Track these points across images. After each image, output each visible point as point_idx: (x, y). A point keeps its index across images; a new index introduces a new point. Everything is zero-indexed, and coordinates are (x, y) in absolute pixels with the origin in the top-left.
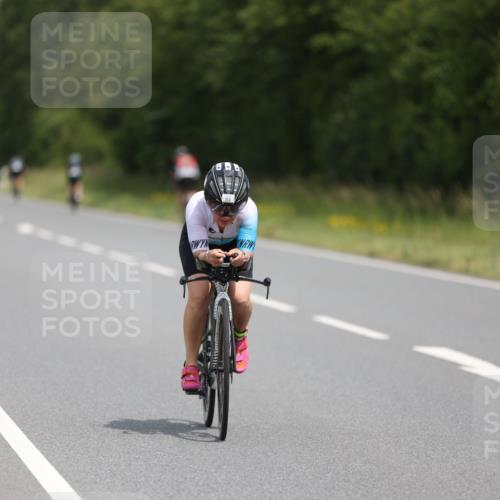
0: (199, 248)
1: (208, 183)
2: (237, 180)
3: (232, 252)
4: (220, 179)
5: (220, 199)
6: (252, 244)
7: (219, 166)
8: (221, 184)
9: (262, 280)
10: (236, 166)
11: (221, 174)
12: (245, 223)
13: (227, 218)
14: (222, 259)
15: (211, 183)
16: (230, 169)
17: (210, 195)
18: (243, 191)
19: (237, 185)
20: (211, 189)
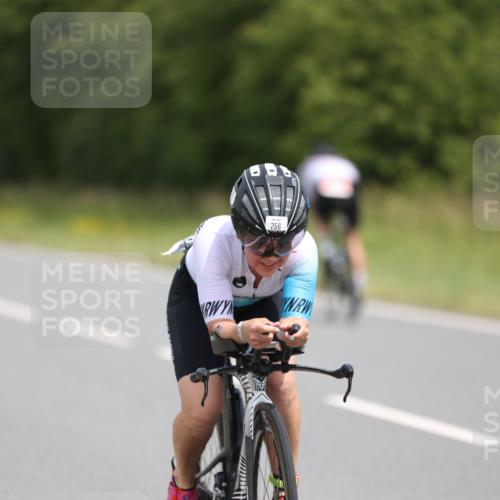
0: (218, 315)
1: (239, 199)
2: (290, 192)
3: (286, 323)
4: (261, 192)
5: (262, 226)
6: (307, 307)
7: (255, 170)
8: (263, 199)
10: (285, 170)
11: (262, 182)
13: (274, 259)
14: (271, 336)
15: (245, 199)
16: (275, 174)
17: (243, 220)
18: (301, 211)
19: (289, 200)
20: (246, 209)
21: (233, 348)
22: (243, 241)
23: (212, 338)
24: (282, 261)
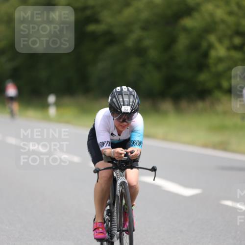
0: (104, 147)
1: (112, 99)
2: (132, 97)
3: (130, 150)
4: (120, 97)
5: (121, 110)
6: (140, 143)
7: (118, 89)
8: (121, 100)
9: (150, 168)
10: (130, 89)
11: (121, 93)
12: (136, 129)
13: (125, 123)
14: (123, 155)
15: (114, 100)
16: (126, 90)
17: (113, 108)
18: (136, 104)
19: (131, 100)
20: (114, 104)
21: (110, 160)
22: (113, 116)
23: (103, 156)
24: (128, 124)
